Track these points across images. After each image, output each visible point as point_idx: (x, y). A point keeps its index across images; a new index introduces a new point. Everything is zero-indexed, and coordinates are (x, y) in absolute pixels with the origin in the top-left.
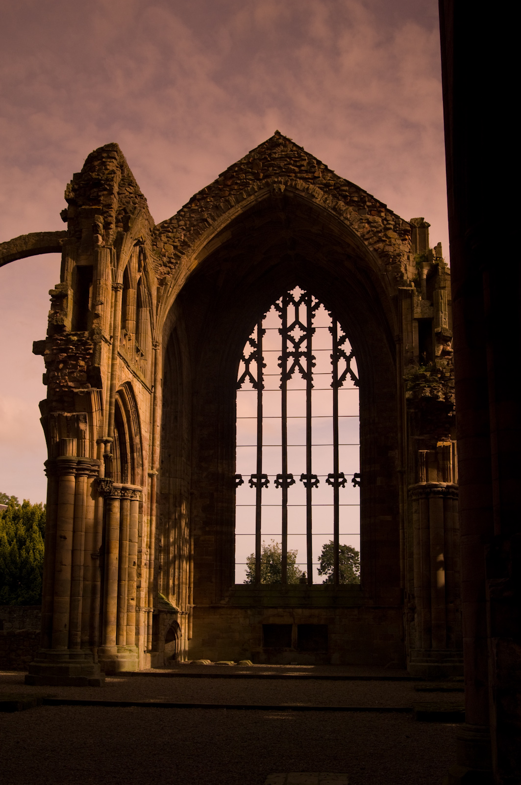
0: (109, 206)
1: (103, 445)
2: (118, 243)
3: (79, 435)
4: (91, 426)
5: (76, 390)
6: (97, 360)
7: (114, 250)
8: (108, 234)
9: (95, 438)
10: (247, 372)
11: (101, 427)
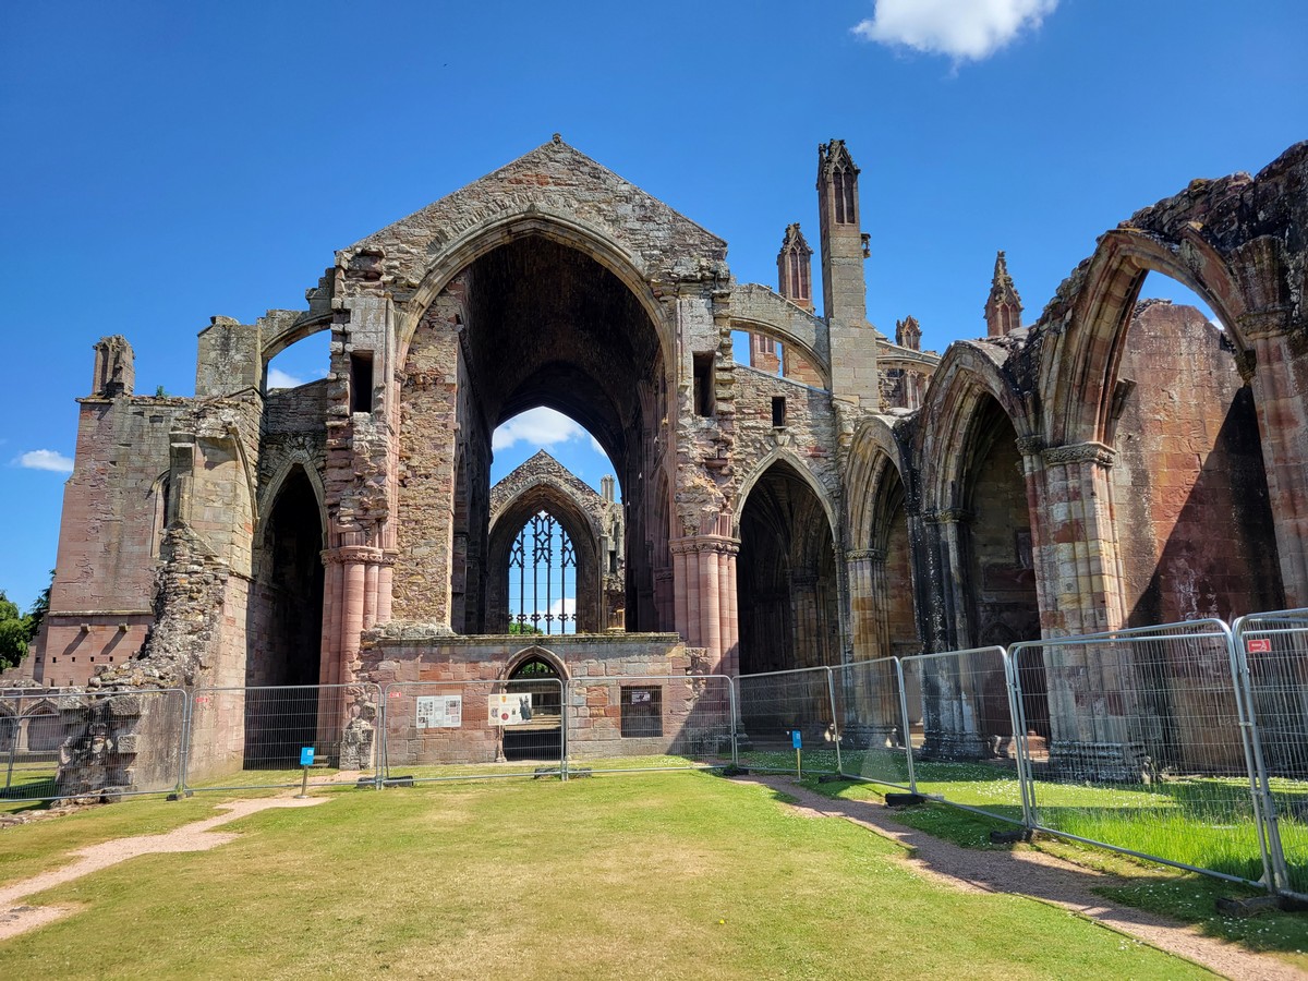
10: (515, 558)
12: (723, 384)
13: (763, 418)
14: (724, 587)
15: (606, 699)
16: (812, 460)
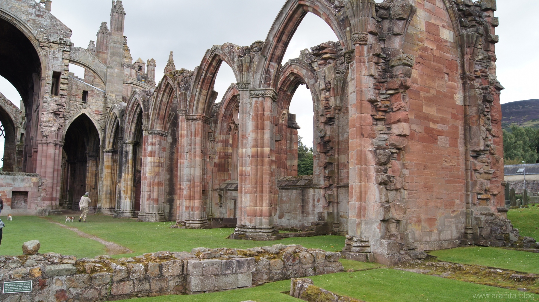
12: (64, 84)
13: (79, 98)
14: (57, 158)
15: (6, 195)
16: (96, 115)
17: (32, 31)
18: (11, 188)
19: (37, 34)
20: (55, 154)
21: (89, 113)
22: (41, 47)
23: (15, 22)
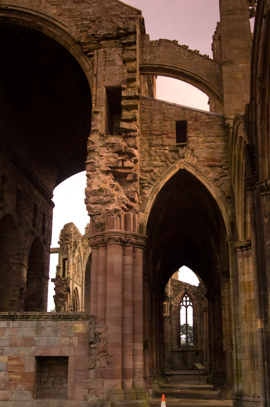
0: (71, 242)
1: (71, 308)
2: (74, 252)
3: (64, 305)
4: (68, 302)
5: (64, 293)
6: (69, 285)
7: (73, 254)
8: (71, 250)
9: (69, 306)
11: (70, 303)
12: (129, 108)
13: (168, 137)
14: (128, 274)
15: (23, 366)
16: (209, 169)
17: (67, 30)
18: (34, 348)
19: (76, 32)
20: (124, 265)
21: (194, 167)
22: (86, 53)
23: (38, 23)
